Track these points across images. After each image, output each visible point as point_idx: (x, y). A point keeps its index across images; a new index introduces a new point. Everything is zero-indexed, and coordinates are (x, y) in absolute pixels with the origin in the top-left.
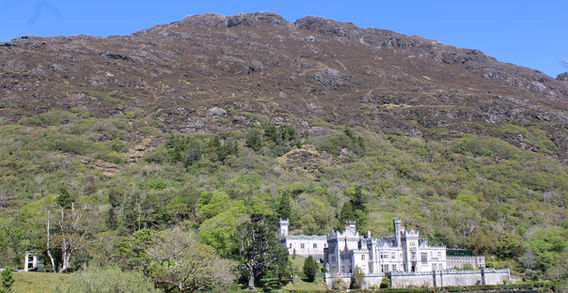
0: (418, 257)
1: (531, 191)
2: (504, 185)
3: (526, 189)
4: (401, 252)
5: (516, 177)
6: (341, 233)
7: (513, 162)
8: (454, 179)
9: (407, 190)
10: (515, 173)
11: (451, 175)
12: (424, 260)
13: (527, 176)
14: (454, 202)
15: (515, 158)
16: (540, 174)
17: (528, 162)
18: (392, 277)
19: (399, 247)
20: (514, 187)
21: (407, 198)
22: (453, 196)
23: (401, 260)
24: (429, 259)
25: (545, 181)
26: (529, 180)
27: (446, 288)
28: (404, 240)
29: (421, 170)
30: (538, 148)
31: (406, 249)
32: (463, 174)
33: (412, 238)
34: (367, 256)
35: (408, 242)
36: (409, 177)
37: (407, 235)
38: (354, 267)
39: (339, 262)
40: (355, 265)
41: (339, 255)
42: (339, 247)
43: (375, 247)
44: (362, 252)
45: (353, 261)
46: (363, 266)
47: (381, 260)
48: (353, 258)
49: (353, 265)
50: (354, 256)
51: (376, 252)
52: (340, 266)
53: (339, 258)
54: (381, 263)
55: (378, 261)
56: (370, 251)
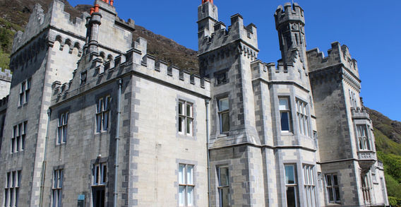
33: (351, 77)
35: (346, 86)
37: (343, 61)
38: (126, 172)
39: (42, 146)
40: (135, 159)
41: (46, 108)
42: (49, 73)
43: (255, 67)
44: (181, 84)
45: (127, 123)
46: (182, 165)
47: (285, 138)
48: (128, 108)
49: (119, 160)
50: (129, 96)
51: (258, 93)
52: (39, 165)
53: (44, 126)
54: (288, 156)
55: (270, 142)
56: (222, 89)
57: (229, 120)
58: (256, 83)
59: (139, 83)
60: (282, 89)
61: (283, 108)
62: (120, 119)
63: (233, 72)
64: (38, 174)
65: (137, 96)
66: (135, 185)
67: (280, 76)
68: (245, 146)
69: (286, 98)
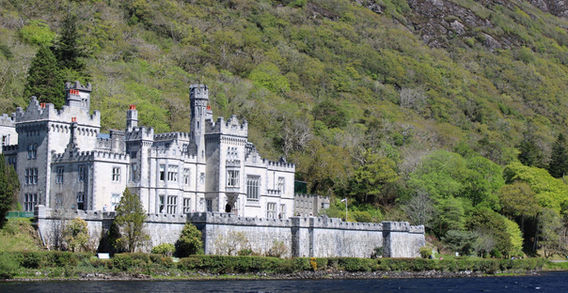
0: (242, 186)
1: (377, 84)
2: (330, 66)
3: (368, 79)
4: (203, 169)
5: (351, 54)
6: (59, 109)
7: (344, 26)
8: (238, 41)
9: (150, 48)
10: (349, 46)
11: (231, 33)
12: (253, 193)
13: (370, 56)
14: (248, 84)
15: (347, 19)
16: (391, 55)
17: (370, 30)
18: (208, 227)
19: (201, 157)
20: (348, 72)
21: (154, 66)
22: (241, 72)
23: (202, 188)
24: (262, 190)
25: (400, 68)
26: (374, 62)
27: (341, 261)
28: (213, 140)
29: (172, 15)
30: (383, 8)
31: (217, 161)
32: (254, 35)
33: (233, 138)
34: (125, 171)
35: (224, 146)
36: (148, 27)
37: (224, 130)
38: (92, 198)
39: (48, 183)
40: (95, 193)
41: (49, 164)
42: (50, 145)
43: (149, 151)
44: (115, 160)
45: (92, 180)
46: (114, 195)
47: (161, 183)
48: (92, 174)
49: (89, 193)
50: (93, 169)
51: (150, 164)
52: (48, 192)
53: (49, 173)
54: (161, 192)
55: (153, 185)
56: (134, 160)
57: (136, 175)
58: (149, 159)
59: (96, 164)
60: (162, 161)
61: (162, 170)
62: (89, 178)
63: (138, 154)
64: (48, 196)
65: (96, 169)
66: (94, 202)
67: (162, 155)
68: (139, 188)
69: (163, 166)
